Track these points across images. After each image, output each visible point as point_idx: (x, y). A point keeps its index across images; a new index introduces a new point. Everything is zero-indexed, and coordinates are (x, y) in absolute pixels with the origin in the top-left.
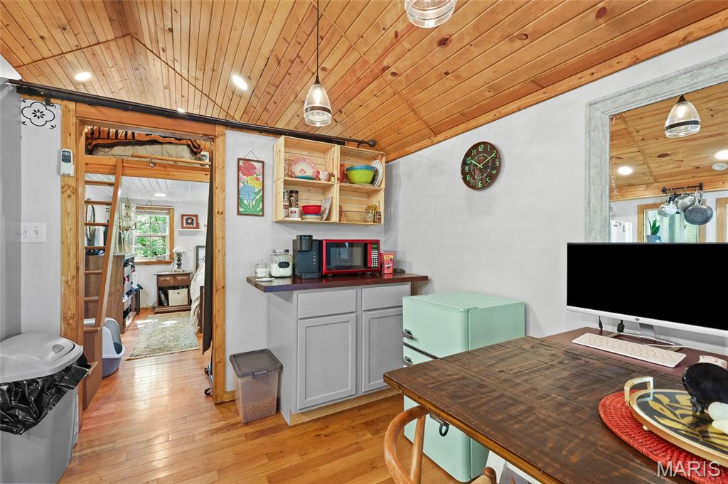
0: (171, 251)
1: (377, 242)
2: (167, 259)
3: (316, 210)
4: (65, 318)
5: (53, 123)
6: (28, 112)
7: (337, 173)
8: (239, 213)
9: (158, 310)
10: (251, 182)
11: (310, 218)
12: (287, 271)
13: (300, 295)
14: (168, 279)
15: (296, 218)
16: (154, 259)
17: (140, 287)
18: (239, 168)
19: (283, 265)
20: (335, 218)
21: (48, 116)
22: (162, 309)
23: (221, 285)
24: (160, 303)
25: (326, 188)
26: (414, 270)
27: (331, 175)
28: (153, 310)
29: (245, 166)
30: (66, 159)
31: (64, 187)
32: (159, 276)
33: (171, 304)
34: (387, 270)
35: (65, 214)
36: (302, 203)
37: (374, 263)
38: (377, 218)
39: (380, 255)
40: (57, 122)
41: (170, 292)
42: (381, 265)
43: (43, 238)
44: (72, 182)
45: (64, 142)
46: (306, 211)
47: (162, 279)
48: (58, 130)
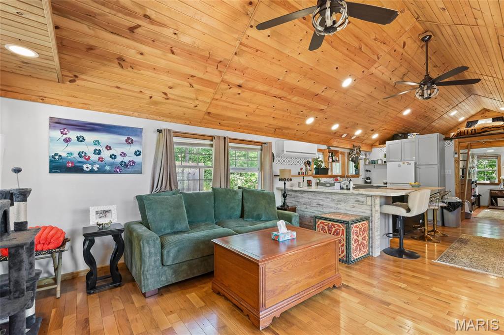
0: (499, 178)
2: (497, 181)
6: (446, 144)
9: (491, 207)
14: (497, 192)
16: (488, 182)
17: (480, 195)
21: (451, 143)
22: (493, 207)
24: (492, 204)
28: (488, 207)
30: (456, 154)
31: (455, 161)
32: (491, 190)
33: (499, 205)
35: (456, 167)
40: (453, 145)
41: (498, 199)
43: (450, 173)
44: (457, 159)
45: (455, 149)
47: (493, 192)
48: (453, 147)
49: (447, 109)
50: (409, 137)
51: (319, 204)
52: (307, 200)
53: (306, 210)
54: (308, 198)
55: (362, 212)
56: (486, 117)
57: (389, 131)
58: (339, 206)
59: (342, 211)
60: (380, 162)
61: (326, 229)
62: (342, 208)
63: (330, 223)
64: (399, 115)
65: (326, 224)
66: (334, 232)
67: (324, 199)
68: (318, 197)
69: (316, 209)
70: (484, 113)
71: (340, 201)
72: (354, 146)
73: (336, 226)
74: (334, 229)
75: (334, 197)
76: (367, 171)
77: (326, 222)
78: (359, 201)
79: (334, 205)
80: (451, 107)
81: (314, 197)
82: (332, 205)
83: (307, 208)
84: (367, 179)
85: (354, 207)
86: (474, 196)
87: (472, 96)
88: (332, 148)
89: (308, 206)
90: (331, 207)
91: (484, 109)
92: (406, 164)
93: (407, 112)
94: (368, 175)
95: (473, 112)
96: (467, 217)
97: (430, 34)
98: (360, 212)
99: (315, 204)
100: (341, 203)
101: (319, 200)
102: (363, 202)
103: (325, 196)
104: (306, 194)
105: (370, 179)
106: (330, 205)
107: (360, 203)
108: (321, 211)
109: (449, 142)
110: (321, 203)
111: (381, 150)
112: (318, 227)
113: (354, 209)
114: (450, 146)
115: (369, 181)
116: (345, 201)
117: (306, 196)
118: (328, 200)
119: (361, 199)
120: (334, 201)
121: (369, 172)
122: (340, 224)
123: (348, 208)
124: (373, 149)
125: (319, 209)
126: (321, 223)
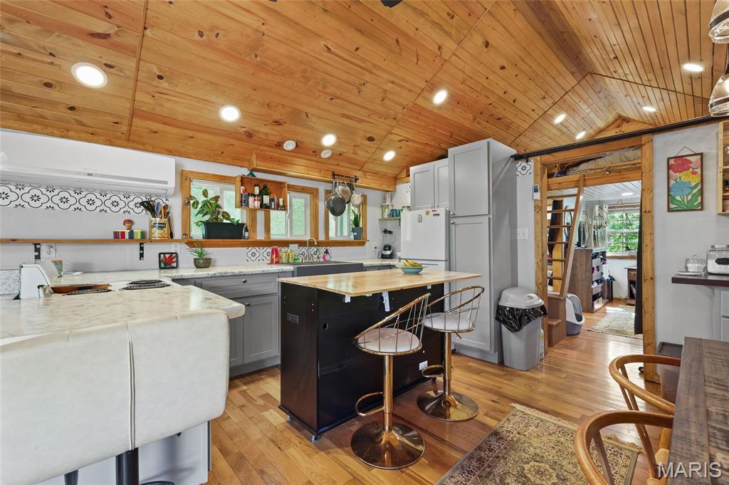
4: (537, 284)
5: (530, 171)
6: (519, 169)
8: (670, 210)
9: (629, 301)
10: (685, 177)
13: (722, 292)
16: (627, 254)
17: (612, 279)
18: (669, 167)
19: (722, 261)
21: (528, 167)
22: (633, 302)
23: (650, 275)
24: (632, 296)
28: (624, 302)
29: (678, 164)
30: (536, 190)
31: (536, 207)
32: (629, 270)
35: (536, 223)
40: (532, 170)
43: (526, 237)
44: (539, 204)
45: (535, 181)
47: (632, 273)
48: (532, 174)
49: (543, 105)
57: (421, 147)
64: (420, 102)
70: (619, 127)
72: (334, 175)
76: (385, 231)
80: (550, 102)
84: (385, 250)
86: (599, 281)
87: (588, 77)
88: (259, 175)
91: (620, 117)
92: (432, 213)
93: (440, 97)
94: (388, 240)
95: (601, 124)
96: (572, 331)
105: (389, 250)
109: (523, 163)
114: (527, 175)
115: (388, 253)
121: (389, 235)
124: (397, 186)
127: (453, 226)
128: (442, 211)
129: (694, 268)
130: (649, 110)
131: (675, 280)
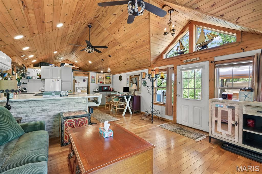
1: (110, 87)
3: (102, 82)
7: (105, 77)
8: (92, 83)
10: (93, 79)
11: (101, 83)
12: (98, 90)
15: (99, 83)
18: (92, 77)
19: (97, 89)
20: (104, 83)
25: (103, 79)
26: (115, 90)
27: (104, 78)
34: (111, 90)
36: (100, 81)
37: (109, 89)
38: (110, 83)
39: (110, 88)
42: (110, 90)
45: (73, 75)
46: (100, 82)
49: (63, 56)
50: (50, 65)
51: (44, 110)
52: (28, 109)
53: (27, 118)
54: (30, 107)
55: (80, 108)
56: (67, 63)
58: (64, 108)
59: (66, 111)
60: (34, 78)
61: (74, 123)
62: (66, 108)
63: (77, 119)
65: (73, 120)
66: (80, 124)
67: (49, 105)
68: (42, 104)
69: (40, 115)
70: (66, 61)
71: (65, 104)
73: (82, 119)
74: (80, 122)
75: (59, 102)
77: (73, 119)
78: (78, 102)
79: (59, 108)
81: (38, 105)
82: (57, 108)
83: (27, 116)
85: (75, 106)
89: (28, 114)
90: (56, 110)
91: (67, 59)
92: (57, 80)
93: (55, 52)
94: (24, 86)
97: (92, 26)
98: (79, 108)
99: (38, 111)
100: (65, 105)
101: (44, 106)
102: (81, 102)
103: (50, 103)
104: (27, 103)
106: (56, 108)
107: (79, 103)
108: (45, 115)
110: (46, 108)
111: (35, 70)
112: (66, 125)
113: (75, 108)
116: (69, 104)
117: (26, 106)
118: (54, 105)
119: (79, 101)
120: (59, 105)
122: (84, 118)
123: (70, 108)
125: (43, 113)
126: (69, 121)
127: (62, 84)
128: (60, 80)
129: (95, 90)
130: (76, 62)
131: (93, 91)
